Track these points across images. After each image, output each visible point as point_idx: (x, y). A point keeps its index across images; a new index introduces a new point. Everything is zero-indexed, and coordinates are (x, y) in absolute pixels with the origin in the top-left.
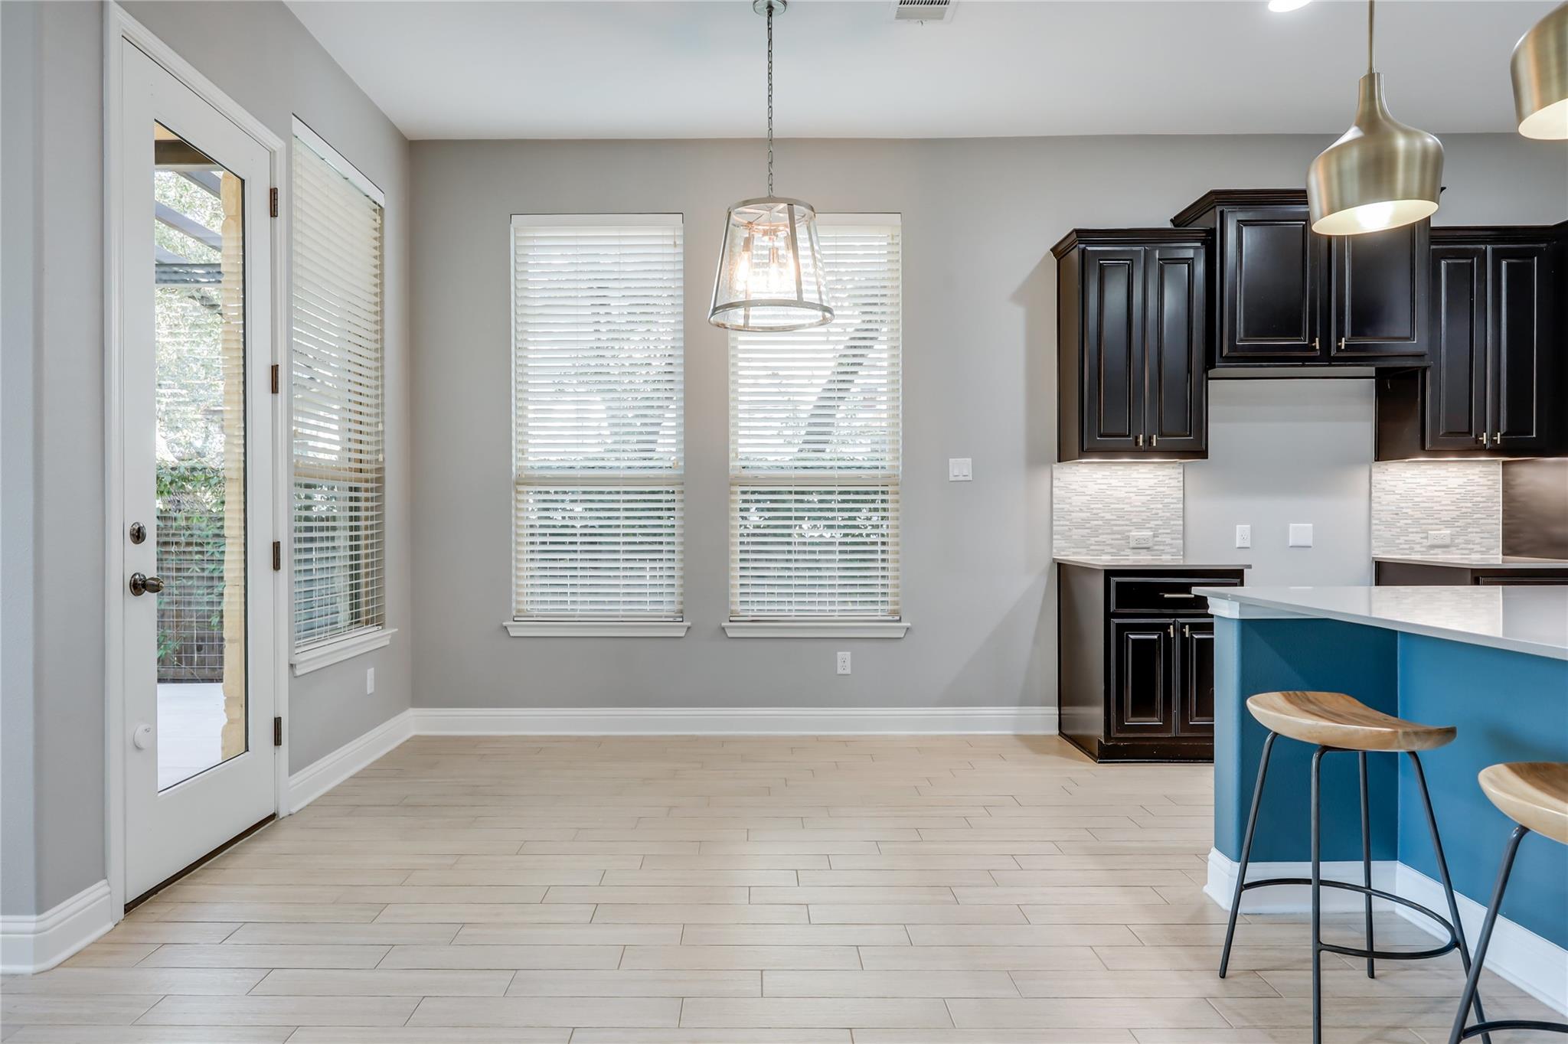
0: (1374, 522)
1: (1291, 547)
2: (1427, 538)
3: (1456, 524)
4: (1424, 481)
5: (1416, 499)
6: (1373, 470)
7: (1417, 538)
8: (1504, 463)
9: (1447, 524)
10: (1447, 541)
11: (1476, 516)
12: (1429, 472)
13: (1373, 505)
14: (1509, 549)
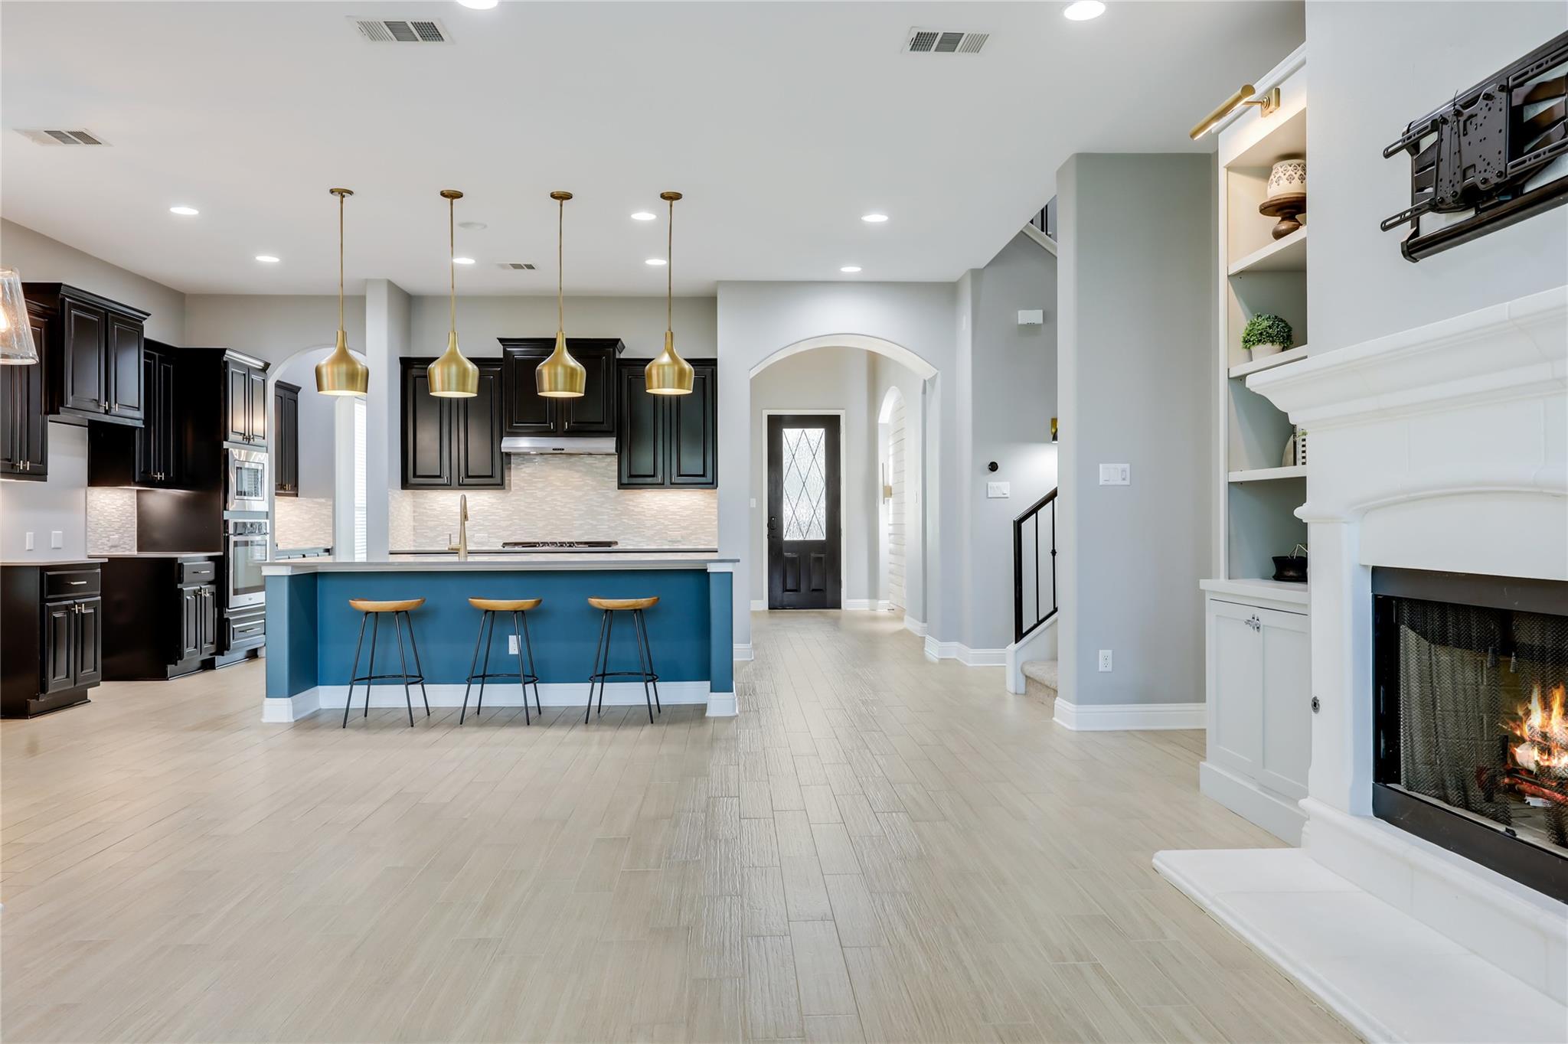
0: (89, 530)
1: (54, 548)
2: (108, 541)
3: (121, 531)
4: (107, 501)
5: (105, 514)
6: (88, 493)
7: (104, 540)
8: (138, 491)
9: (117, 531)
10: (116, 543)
11: (127, 526)
12: (110, 495)
13: (88, 517)
14: (140, 549)
